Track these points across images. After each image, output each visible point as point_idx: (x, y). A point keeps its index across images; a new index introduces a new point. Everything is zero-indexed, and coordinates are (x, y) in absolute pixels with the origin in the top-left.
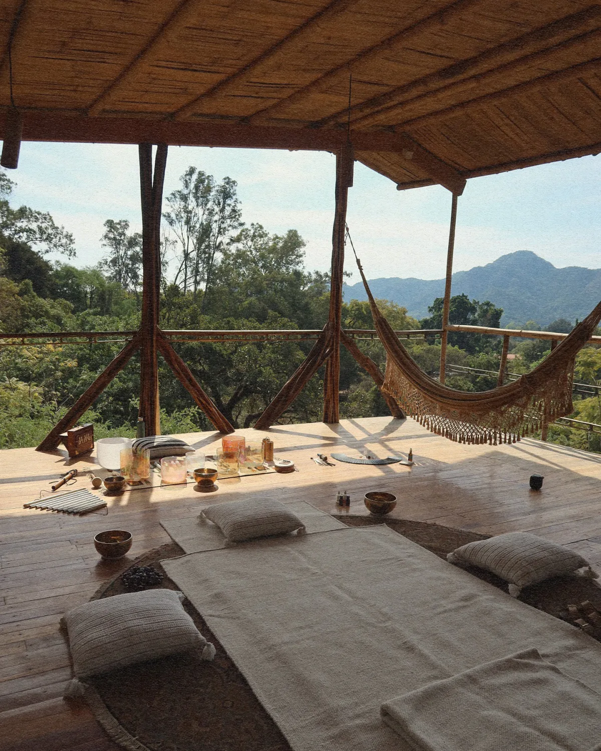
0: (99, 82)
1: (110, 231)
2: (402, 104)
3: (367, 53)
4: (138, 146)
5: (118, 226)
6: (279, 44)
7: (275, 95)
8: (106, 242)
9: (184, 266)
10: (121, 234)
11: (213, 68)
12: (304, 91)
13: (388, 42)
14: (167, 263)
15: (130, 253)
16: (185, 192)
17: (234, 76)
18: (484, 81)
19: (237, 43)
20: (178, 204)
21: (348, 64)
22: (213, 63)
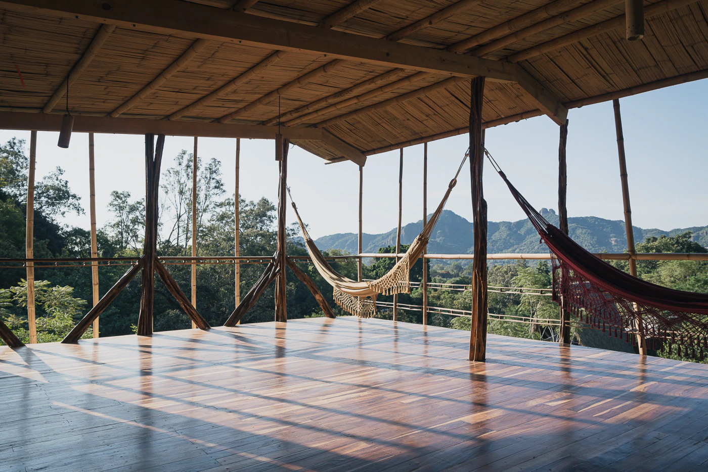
0: (121, 98)
1: (115, 200)
2: (317, 111)
3: (286, 85)
4: (144, 136)
5: (122, 196)
6: (233, 80)
7: (235, 106)
8: (111, 208)
9: (176, 226)
10: (123, 202)
11: (195, 91)
12: (253, 103)
13: (298, 79)
14: (162, 224)
15: (131, 216)
16: (178, 168)
17: (208, 95)
18: (362, 99)
19: (208, 79)
20: (173, 178)
21: (277, 90)
22: (194, 89)
